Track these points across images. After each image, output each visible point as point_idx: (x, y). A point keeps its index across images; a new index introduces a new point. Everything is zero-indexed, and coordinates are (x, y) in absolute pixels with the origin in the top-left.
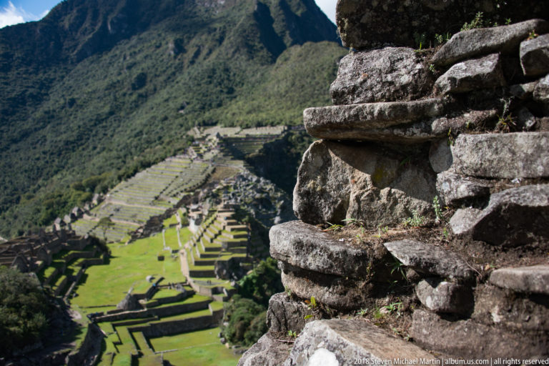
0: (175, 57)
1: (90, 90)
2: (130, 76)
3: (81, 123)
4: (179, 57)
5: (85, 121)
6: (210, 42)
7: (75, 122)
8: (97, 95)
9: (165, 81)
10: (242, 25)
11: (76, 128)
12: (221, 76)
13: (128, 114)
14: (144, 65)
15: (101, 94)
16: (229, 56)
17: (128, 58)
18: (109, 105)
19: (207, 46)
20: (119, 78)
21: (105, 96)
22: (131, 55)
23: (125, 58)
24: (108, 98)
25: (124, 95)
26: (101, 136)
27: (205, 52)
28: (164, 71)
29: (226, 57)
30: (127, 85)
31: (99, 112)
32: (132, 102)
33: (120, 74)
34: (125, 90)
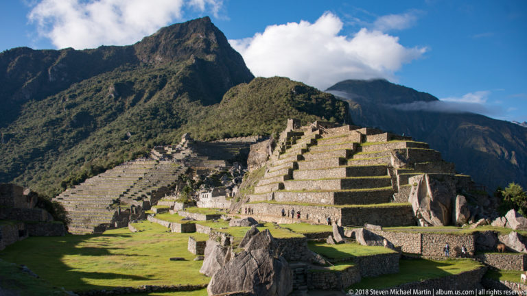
0: (116, 100)
1: (27, 127)
2: (69, 115)
3: (17, 156)
4: (120, 99)
5: (21, 154)
6: (150, 87)
7: (10, 155)
8: (35, 131)
9: (105, 120)
10: (182, 73)
11: (11, 161)
12: (163, 114)
13: (66, 149)
14: (83, 106)
15: (39, 131)
16: (171, 98)
17: (67, 100)
18: (47, 140)
19: (147, 91)
20: (58, 116)
21: (43, 132)
22: (70, 97)
23: (64, 100)
24: (46, 134)
25: (63, 131)
26: (37, 168)
27: (146, 96)
28: (104, 112)
29: (168, 99)
30: (66, 123)
31: (37, 147)
32: (71, 138)
33: (59, 113)
34: (63, 128)
